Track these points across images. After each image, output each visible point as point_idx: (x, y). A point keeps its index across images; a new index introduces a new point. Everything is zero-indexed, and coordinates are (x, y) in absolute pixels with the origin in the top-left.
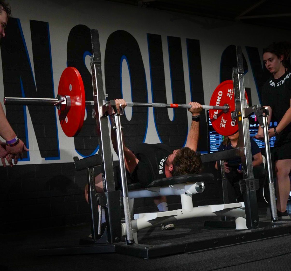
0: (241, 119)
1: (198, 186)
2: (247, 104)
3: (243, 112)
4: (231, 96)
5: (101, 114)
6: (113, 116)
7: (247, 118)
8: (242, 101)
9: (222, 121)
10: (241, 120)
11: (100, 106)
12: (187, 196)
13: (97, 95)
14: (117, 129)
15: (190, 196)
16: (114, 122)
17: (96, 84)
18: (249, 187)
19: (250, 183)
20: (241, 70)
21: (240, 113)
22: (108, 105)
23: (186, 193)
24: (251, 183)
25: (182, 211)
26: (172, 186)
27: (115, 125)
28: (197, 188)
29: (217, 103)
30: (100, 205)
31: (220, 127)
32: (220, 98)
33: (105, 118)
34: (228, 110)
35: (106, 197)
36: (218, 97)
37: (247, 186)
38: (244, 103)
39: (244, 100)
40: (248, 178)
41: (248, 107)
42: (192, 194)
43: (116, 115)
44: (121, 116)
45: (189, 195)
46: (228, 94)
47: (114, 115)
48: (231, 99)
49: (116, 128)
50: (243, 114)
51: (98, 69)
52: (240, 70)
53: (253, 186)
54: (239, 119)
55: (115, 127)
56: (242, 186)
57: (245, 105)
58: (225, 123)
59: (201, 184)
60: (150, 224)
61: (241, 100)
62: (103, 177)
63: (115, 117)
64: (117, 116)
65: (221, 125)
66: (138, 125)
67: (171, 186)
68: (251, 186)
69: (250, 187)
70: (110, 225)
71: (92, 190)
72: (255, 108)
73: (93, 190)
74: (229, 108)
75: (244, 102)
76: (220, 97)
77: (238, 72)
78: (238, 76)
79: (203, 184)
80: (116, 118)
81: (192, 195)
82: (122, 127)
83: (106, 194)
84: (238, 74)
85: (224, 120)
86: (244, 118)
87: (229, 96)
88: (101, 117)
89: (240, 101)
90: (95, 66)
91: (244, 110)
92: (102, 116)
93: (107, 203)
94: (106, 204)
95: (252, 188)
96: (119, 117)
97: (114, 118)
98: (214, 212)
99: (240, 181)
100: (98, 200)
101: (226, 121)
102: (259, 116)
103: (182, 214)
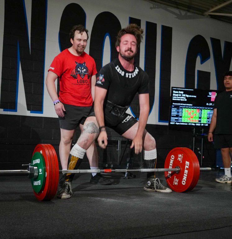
9: (174, 180)
29: (170, 164)
31: (174, 184)
32: (173, 161)
34: (179, 171)
36: (171, 160)
46: (179, 158)
48: (181, 162)
58: (177, 181)
65: (174, 183)
85: (176, 179)
87: (180, 160)
101: (178, 180)
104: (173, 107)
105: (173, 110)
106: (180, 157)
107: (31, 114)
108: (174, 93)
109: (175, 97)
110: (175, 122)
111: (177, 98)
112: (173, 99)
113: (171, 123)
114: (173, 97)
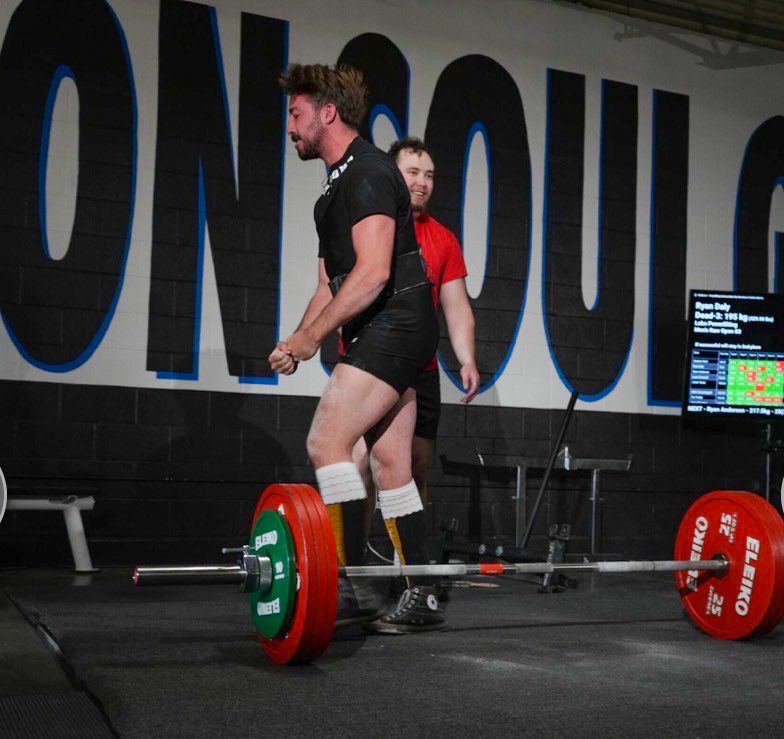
4: (731, 532)
9: (710, 599)
29: (695, 547)
31: (708, 612)
32: (702, 535)
34: (726, 570)
36: (696, 532)
46: (723, 527)
48: (731, 541)
58: (720, 603)
65: (709, 607)
66: (497, 312)
74: (729, 565)
76: (700, 532)
85: (716, 596)
87: (727, 533)
101: (722, 598)
104: (696, 356)
105: (696, 364)
106: (726, 525)
107: (240, 385)
108: (699, 310)
109: (702, 323)
110: (705, 406)
111: (708, 327)
112: (697, 330)
113: (691, 409)
114: (696, 323)
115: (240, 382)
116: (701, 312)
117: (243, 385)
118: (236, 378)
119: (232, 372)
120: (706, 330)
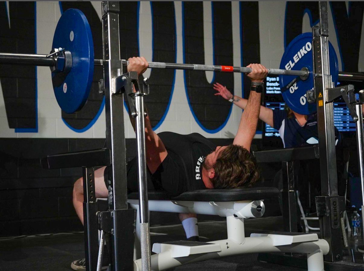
0: (322, 103)
1: (255, 207)
2: (332, 83)
3: (325, 93)
5: (113, 89)
6: (133, 96)
7: (331, 103)
8: (324, 77)
10: (322, 105)
11: (112, 77)
12: (236, 219)
13: (109, 61)
14: (137, 117)
15: (241, 220)
16: (134, 105)
17: (108, 43)
18: (330, 209)
19: (331, 202)
20: (325, 31)
21: (320, 94)
22: (125, 78)
23: (236, 216)
24: (334, 202)
25: (227, 244)
26: (215, 204)
27: (136, 111)
28: (253, 210)
30: (102, 231)
33: (120, 95)
35: (113, 218)
37: (327, 207)
38: (328, 80)
39: (328, 75)
40: (329, 195)
41: (333, 87)
42: (246, 218)
43: (138, 95)
44: (144, 96)
45: (239, 218)
47: (135, 95)
49: (136, 115)
50: (326, 97)
51: (114, 20)
52: (323, 31)
53: (336, 207)
54: (319, 104)
55: (135, 113)
56: (319, 205)
57: (328, 83)
59: (260, 203)
60: (177, 262)
61: (324, 75)
62: (110, 186)
63: (136, 97)
64: (139, 97)
66: (160, 86)
67: (212, 204)
68: (334, 207)
69: (332, 208)
70: (116, 262)
71: (90, 202)
72: (344, 90)
73: (92, 202)
75: (327, 78)
77: (320, 33)
78: (320, 39)
79: (262, 204)
80: (137, 99)
81: (244, 219)
82: (146, 114)
83: (113, 214)
84: (320, 37)
86: (326, 103)
88: (113, 94)
89: (322, 77)
90: (108, 16)
91: (327, 90)
92: (115, 92)
93: (113, 228)
94: (112, 230)
95: (334, 210)
96: (142, 98)
97: (134, 99)
98: (276, 246)
99: (316, 198)
100: (100, 222)
102: (351, 103)
103: (228, 247)
107: (16, 133)
108: (268, 81)
109: (270, 88)
110: (274, 133)
111: (274, 90)
112: (268, 92)
113: (267, 135)
114: (267, 88)
115: (16, 132)
116: (270, 82)
117: (18, 133)
118: (13, 130)
119: (11, 126)
120: (272, 92)
